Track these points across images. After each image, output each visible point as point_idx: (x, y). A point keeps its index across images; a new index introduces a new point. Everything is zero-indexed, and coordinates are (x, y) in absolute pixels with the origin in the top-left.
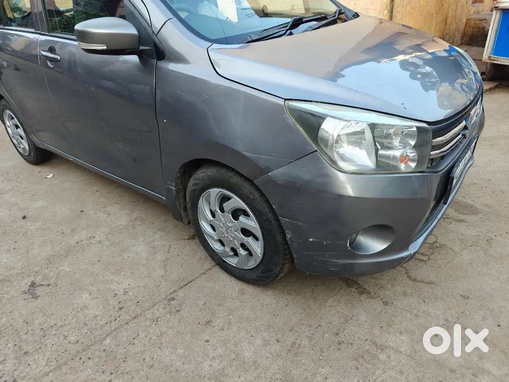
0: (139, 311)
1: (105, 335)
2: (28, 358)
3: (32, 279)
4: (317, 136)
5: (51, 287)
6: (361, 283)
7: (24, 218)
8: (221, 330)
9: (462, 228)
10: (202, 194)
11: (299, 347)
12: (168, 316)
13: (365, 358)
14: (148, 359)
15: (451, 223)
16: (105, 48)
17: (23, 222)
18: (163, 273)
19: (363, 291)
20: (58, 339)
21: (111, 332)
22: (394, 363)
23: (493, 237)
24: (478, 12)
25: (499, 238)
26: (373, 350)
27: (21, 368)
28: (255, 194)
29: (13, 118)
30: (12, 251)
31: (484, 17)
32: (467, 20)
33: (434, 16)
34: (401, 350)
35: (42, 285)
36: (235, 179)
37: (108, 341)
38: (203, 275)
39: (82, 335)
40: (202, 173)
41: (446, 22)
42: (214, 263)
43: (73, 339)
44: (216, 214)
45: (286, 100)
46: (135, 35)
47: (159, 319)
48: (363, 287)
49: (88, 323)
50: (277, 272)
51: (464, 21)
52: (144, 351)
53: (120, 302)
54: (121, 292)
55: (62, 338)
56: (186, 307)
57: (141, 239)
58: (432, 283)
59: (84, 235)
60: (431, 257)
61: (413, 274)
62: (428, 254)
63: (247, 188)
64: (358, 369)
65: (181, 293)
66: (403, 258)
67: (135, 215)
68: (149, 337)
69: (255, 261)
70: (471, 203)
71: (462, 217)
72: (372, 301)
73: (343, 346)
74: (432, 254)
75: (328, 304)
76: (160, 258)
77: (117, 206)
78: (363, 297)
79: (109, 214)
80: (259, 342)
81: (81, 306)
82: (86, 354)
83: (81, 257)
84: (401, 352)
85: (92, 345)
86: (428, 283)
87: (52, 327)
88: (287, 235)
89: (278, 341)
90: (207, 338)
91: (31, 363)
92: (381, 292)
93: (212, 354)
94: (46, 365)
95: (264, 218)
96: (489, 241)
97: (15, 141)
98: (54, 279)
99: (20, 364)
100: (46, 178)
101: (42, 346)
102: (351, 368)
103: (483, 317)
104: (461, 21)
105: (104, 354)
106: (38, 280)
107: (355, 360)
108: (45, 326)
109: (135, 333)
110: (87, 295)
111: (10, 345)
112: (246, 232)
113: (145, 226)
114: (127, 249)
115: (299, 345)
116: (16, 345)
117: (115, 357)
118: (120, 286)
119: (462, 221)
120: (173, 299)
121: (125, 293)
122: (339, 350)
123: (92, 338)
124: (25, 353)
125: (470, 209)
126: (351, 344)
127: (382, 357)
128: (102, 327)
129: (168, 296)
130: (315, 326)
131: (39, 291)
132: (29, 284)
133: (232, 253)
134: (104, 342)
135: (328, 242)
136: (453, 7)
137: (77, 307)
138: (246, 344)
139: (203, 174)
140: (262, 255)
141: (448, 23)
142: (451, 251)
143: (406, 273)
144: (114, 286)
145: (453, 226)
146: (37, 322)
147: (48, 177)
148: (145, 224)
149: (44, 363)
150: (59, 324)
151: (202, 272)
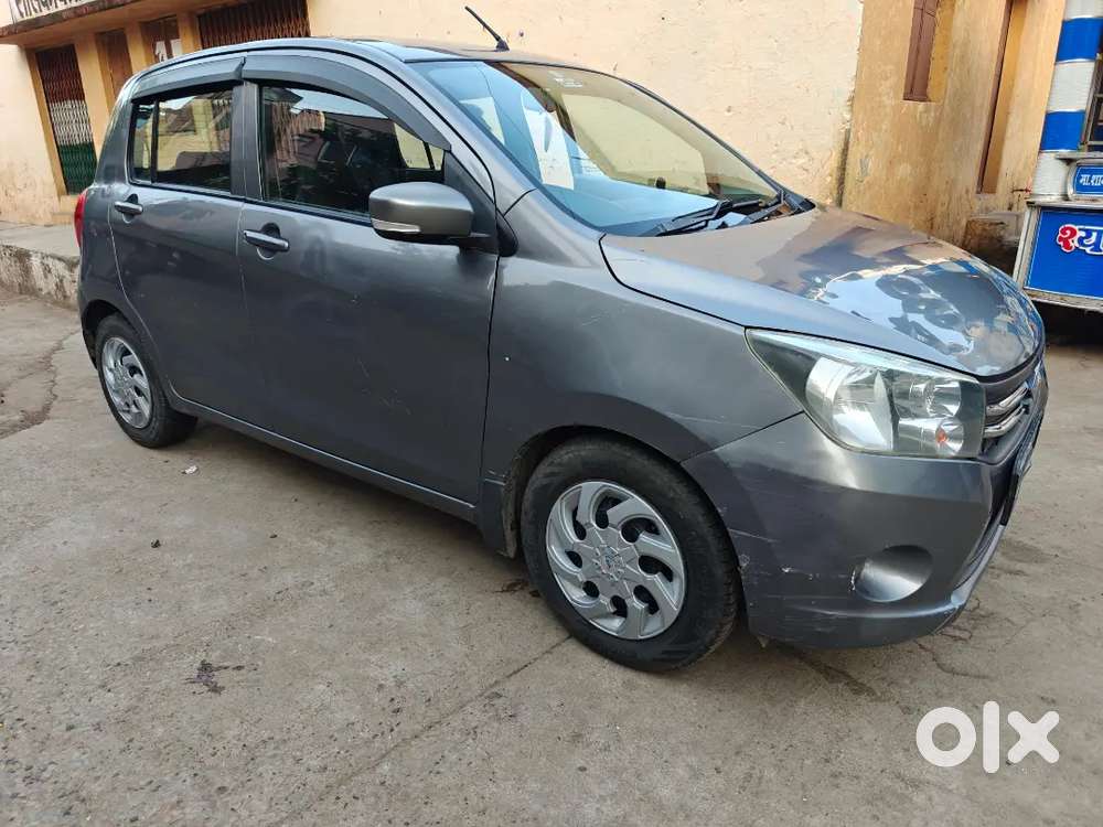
0: (434, 715)
1: (377, 756)
2: (229, 798)
3: (201, 656)
4: (804, 390)
5: (243, 671)
6: (853, 674)
7: (156, 545)
8: (605, 750)
9: (1020, 584)
10: (561, 493)
11: (760, 783)
12: (496, 725)
13: (888, 799)
14: (474, 800)
15: (998, 576)
16: (418, 230)
17: (157, 552)
18: (465, 649)
19: (859, 688)
20: (283, 762)
21: (388, 753)
22: (941, 809)
23: (1080, 601)
24: (987, 210)
25: (1091, 604)
26: (899, 786)
27: (219, 815)
28: (678, 490)
29: (127, 353)
30: (145, 605)
31: (997, 219)
32: (969, 223)
33: (911, 211)
34: (950, 788)
35: (226, 668)
36: (640, 462)
37: (386, 767)
38: (546, 656)
39: (330, 755)
40: (567, 453)
41: (932, 224)
42: (564, 635)
43: (314, 763)
44: (588, 530)
45: (746, 327)
46: (467, 212)
47: (478, 731)
48: (860, 681)
49: (336, 735)
50: (707, 640)
51: (964, 223)
52: (463, 785)
53: (392, 699)
54: (390, 683)
55: (290, 762)
56: (526, 709)
57: (408, 590)
58: (984, 677)
59: (289, 578)
60: (975, 633)
61: (946, 660)
62: (968, 627)
63: (662, 478)
64: (878, 819)
65: (510, 687)
66: (942, 616)
67: (384, 546)
68: (465, 761)
69: (663, 621)
70: (1031, 543)
71: (1019, 566)
72: (881, 706)
73: (842, 781)
74: (974, 628)
75: (799, 711)
76: (453, 623)
77: (344, 529)
78: (863, 699)
79: (331, 543)
80: (681, 772)
81: (314, 707)
82: (349, 791)
83: (292, 620)
84: (950, 791)
85: (354, 774)
86: (978, 677)
87: (264, 742)
88: (741, 562)
89: (718, 770)
90: (581, 763)
91: (235, 807)
92: (894, 691)
93: (597, 792)
94: (268, 811)
95: (694, 533)
96: (1074, 608)
97: (117, 400)
98: (247, 658)
99: (213, 806)
100: (184, 473)
101: (252, 776)
102: (865, 817)
103: (1086, 734)
104: (958, 222)
105: (382, 791)
106: (214, 658)
107: (869, 803)
108: (250, 741)
109: (436, 753)
110: (322, 687)
111: (183, 775)
112: (650, 563)
113: (409, 566)
114: (383, 607)
115: (760, 778)
116: (195, 775)
117: (407, 795)
118: (386, 671)
119: (1018, 573)
120: (499, 696)
121: (400, 684)
122: (837, 786)
123: (352, 761)
124: (220, 789)
125: (1030, 554)
126: (857, 777)
127: (919, 799)
128: (367, 742)
129: (487, 689)
130: (783, 747)
131: (220, 678)
132: (198, 665)
133: (612, 609)
134: (378, 770)
135: (818, 575)
136: (944, 198)
137: (309, 707)
138: (657, 774)
139: (571, 455)
140: (680, 606)
141: (936, 226)
142: (1008, 624)
143: (934, 659)
144: (373, 672)
145: (1004, 581)
146: (230, 734)
147: (187, 471)
148: (408, 563)
149: (264, 808)
150: (277, 737)
151: (545, 650)
